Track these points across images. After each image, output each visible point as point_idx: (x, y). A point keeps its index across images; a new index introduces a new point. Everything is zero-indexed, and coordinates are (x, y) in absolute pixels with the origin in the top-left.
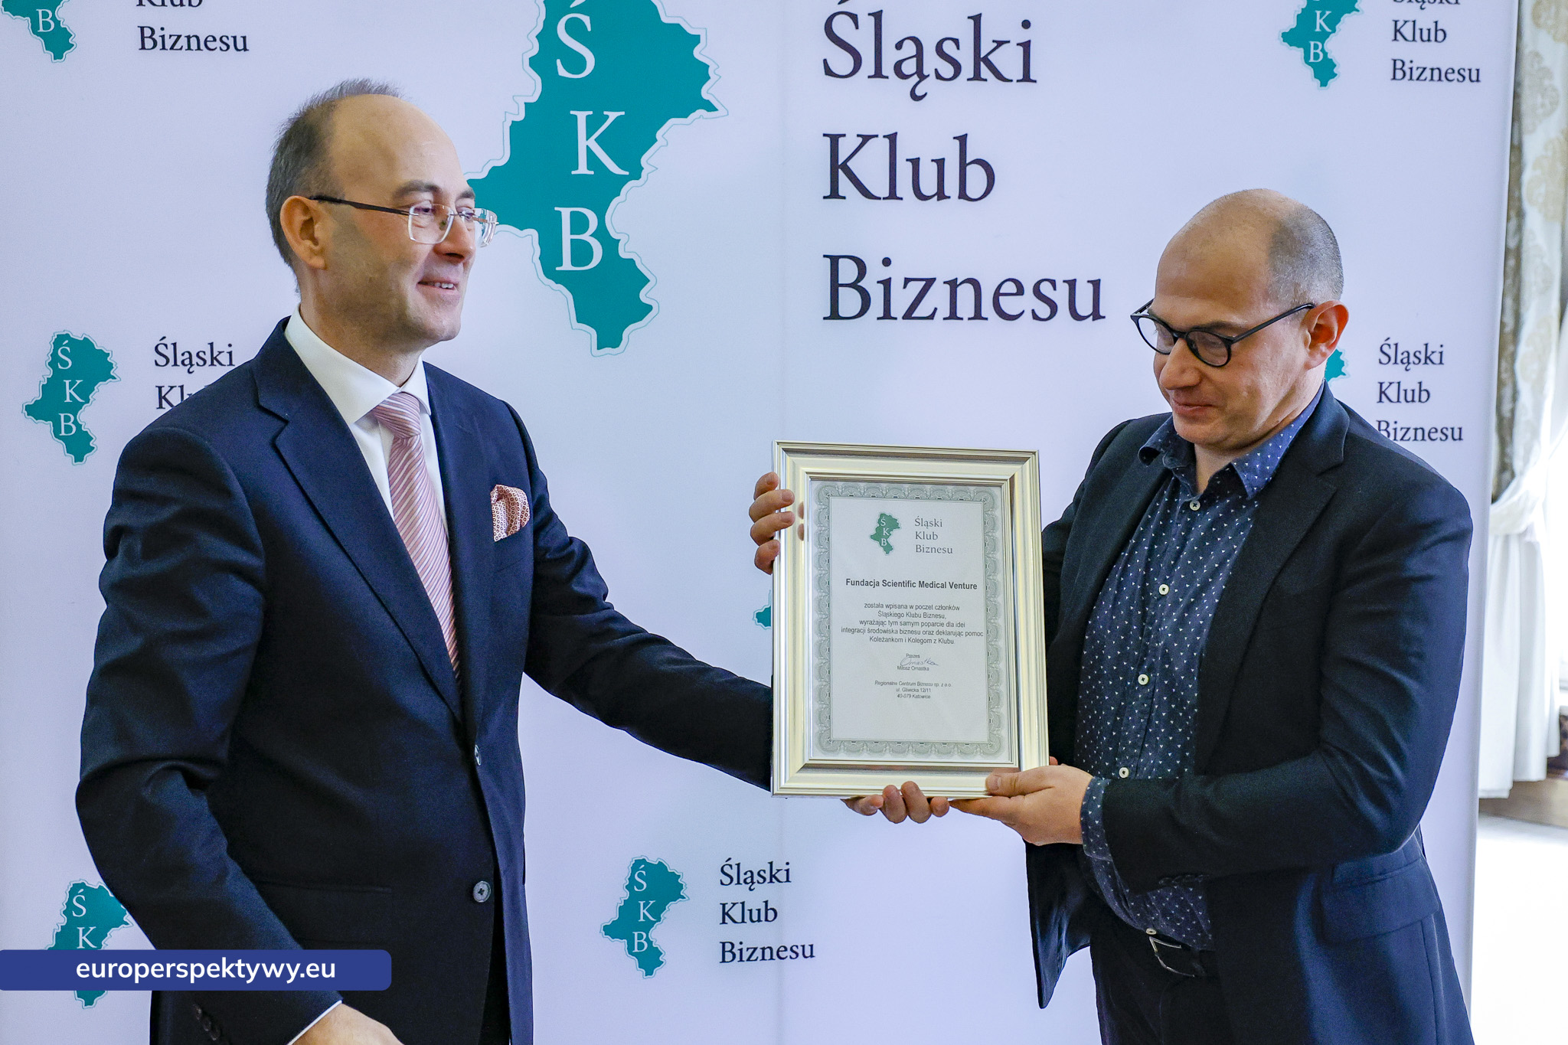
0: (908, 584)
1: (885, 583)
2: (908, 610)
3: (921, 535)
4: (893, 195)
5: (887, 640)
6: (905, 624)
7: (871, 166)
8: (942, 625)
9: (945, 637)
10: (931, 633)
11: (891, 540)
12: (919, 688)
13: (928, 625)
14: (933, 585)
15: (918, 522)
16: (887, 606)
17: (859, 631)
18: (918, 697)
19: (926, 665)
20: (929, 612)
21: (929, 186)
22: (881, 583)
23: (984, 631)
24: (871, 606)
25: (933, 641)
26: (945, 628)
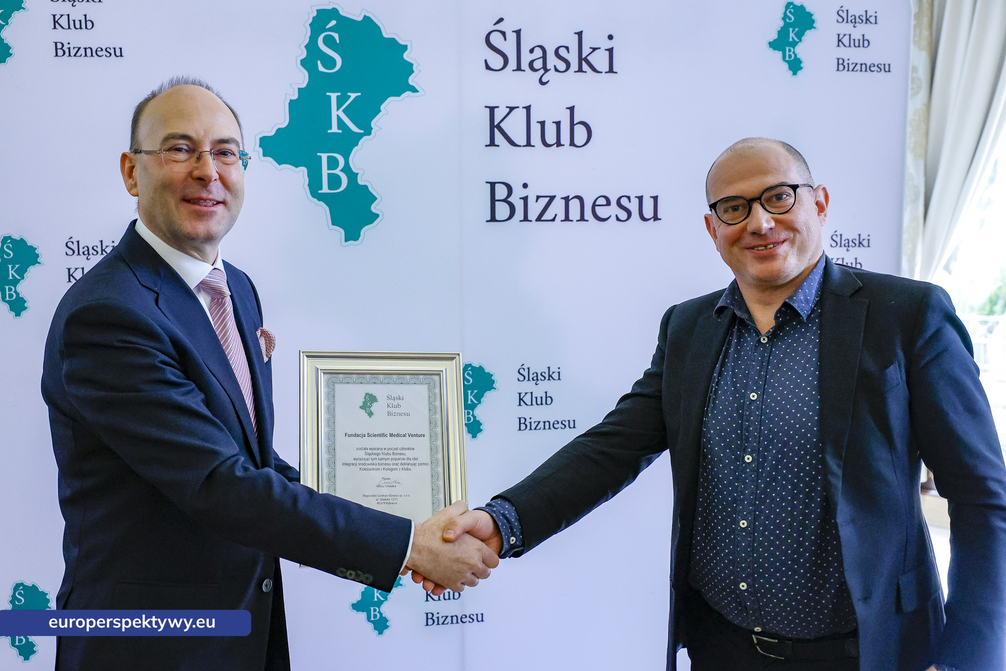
0: (383, 435)
1: (369, 435)
2: (383, 451)
3: (391, 406)
5: (370, 470)
6: (381, 459)
8: (404, 459)
9: (406, 467)
10: (397, 464)
11: (372, 409)
12: (390, 498)
13: (396, 459)
14: (398, 435)
15: (389, 398)
16: (370, 449)
17: (353, 464)
18: (389, 503)
19: (395, 484)
20: (396, 452)
22: (366, 435)
23: (429, 461)
24: (361, 449)
25: (398, 469)
26: (406, 461)
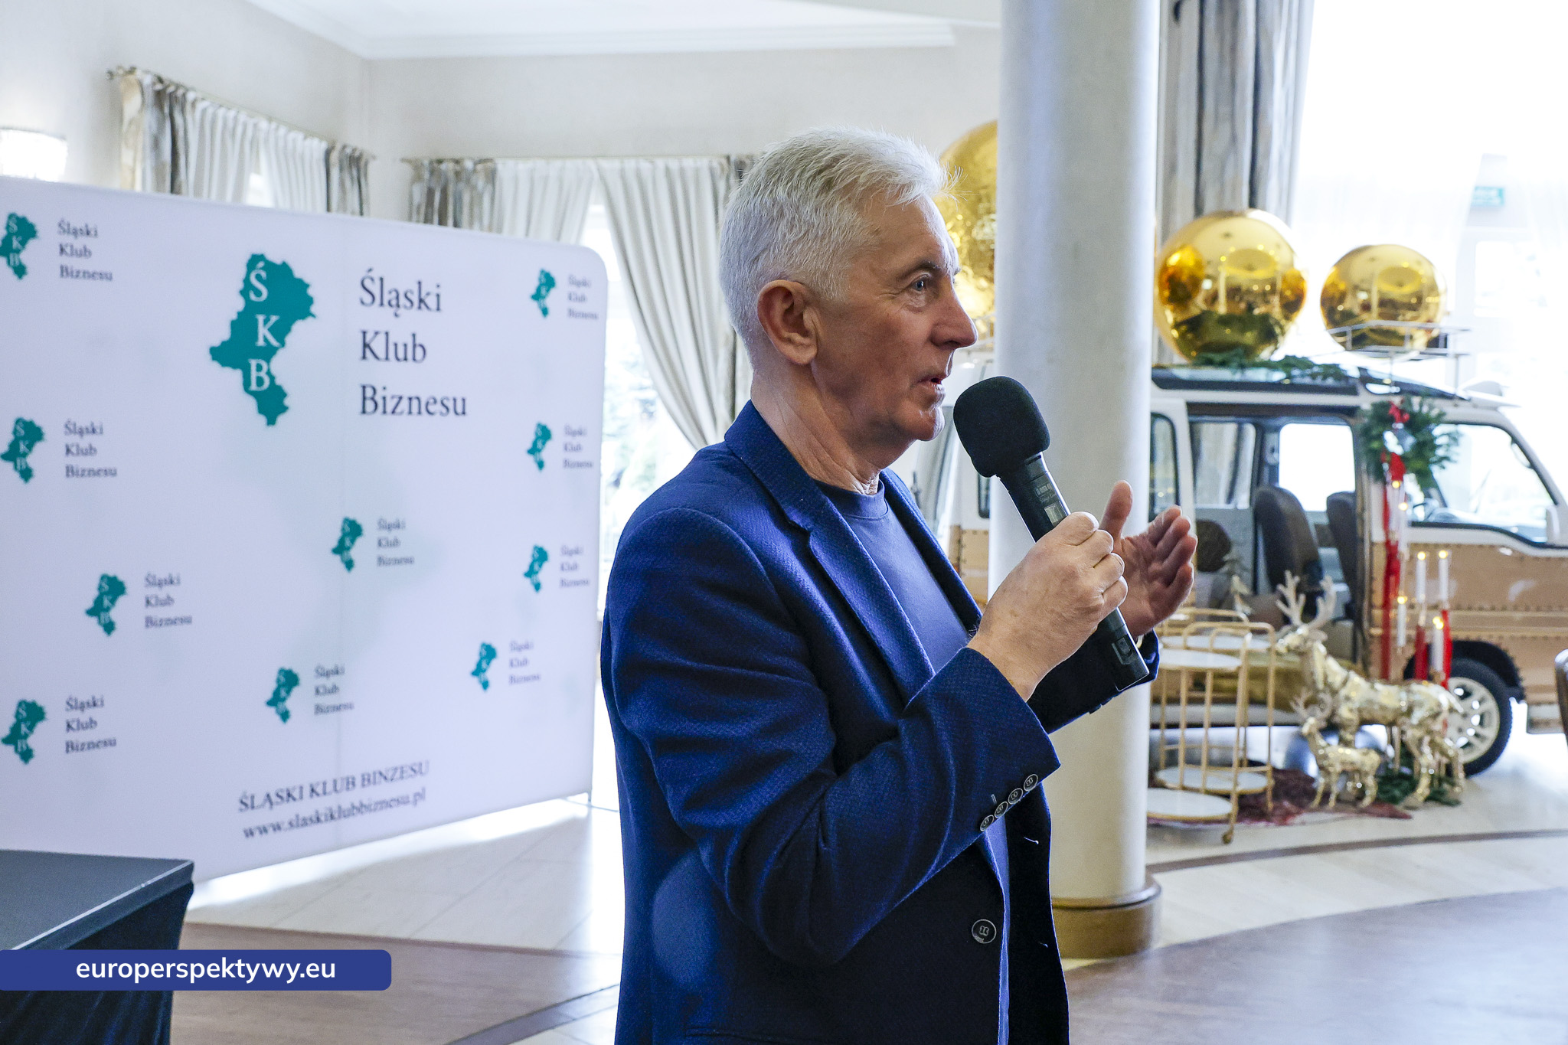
4: (387, 358)
7: (378, 345)
21: (401, 355)
